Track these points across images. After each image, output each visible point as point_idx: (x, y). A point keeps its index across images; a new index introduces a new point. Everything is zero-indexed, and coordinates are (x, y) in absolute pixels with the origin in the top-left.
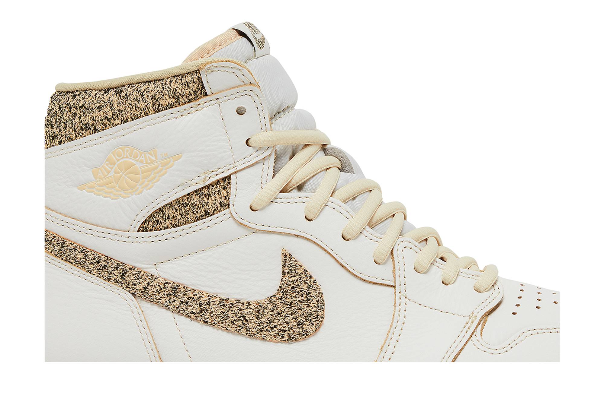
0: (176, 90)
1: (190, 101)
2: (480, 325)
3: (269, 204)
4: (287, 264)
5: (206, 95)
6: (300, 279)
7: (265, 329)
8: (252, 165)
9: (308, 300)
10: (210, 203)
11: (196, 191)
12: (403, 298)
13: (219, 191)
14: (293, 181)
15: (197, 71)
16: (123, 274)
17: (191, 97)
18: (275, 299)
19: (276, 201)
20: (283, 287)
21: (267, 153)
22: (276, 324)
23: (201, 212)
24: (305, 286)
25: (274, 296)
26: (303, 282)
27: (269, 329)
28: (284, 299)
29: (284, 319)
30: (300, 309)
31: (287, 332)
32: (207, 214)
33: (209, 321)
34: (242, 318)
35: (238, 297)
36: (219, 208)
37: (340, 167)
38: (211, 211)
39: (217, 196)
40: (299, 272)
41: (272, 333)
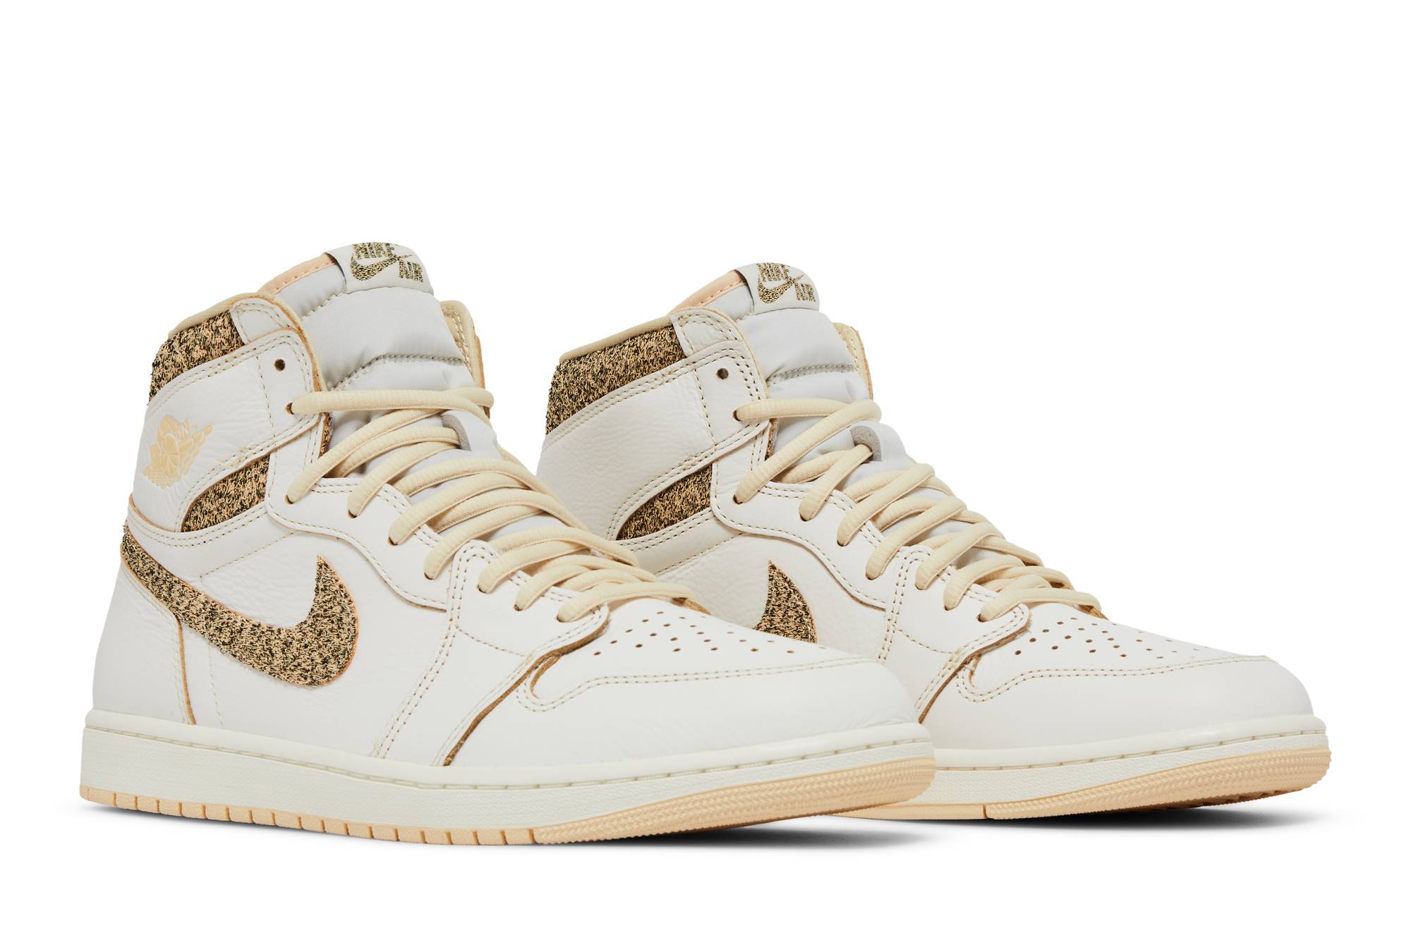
0: (206, 338)
1: (225, 353)
2: (537, 670)
3: (308, 493)
4: (322, 577)
5: (243, 344)
6: (335, 598)
7: (288, 668)
8: (295, 439)
9: (340, 628)
10: (246, 493)
11: (231, 476)
12: (453, 628)
13: (256, 476)
14: (349, 460)
15: (227, 313)
16: (170, 589)
17: (224, 348)
18: (306, 626)
19: (317, 489)
20: (316, 609)
21: (313, 423)
22: (300, 661)
23: (237, 506)
24: (338, 609)
25: (305, 622)
26: (336, 604)
27: (293, 668)
28: (314, 626)
29: (310, 655)
30: (328, 641)
31: (309, 673)
32: (244, 508)
33: (238, 654)
34: (268, 652)
35: (270, 622)
36: (257, 499)
37: (457, 442)
38: (247, 503)
39: (254, 483)
40: (335, 589)
41: (295, 673)
